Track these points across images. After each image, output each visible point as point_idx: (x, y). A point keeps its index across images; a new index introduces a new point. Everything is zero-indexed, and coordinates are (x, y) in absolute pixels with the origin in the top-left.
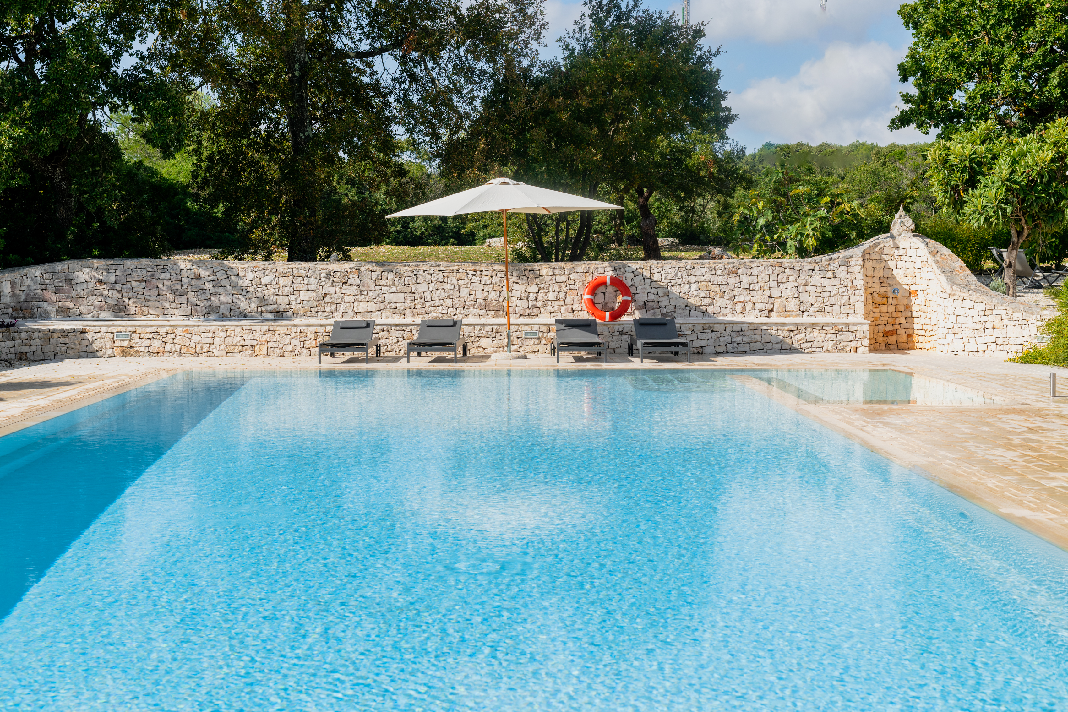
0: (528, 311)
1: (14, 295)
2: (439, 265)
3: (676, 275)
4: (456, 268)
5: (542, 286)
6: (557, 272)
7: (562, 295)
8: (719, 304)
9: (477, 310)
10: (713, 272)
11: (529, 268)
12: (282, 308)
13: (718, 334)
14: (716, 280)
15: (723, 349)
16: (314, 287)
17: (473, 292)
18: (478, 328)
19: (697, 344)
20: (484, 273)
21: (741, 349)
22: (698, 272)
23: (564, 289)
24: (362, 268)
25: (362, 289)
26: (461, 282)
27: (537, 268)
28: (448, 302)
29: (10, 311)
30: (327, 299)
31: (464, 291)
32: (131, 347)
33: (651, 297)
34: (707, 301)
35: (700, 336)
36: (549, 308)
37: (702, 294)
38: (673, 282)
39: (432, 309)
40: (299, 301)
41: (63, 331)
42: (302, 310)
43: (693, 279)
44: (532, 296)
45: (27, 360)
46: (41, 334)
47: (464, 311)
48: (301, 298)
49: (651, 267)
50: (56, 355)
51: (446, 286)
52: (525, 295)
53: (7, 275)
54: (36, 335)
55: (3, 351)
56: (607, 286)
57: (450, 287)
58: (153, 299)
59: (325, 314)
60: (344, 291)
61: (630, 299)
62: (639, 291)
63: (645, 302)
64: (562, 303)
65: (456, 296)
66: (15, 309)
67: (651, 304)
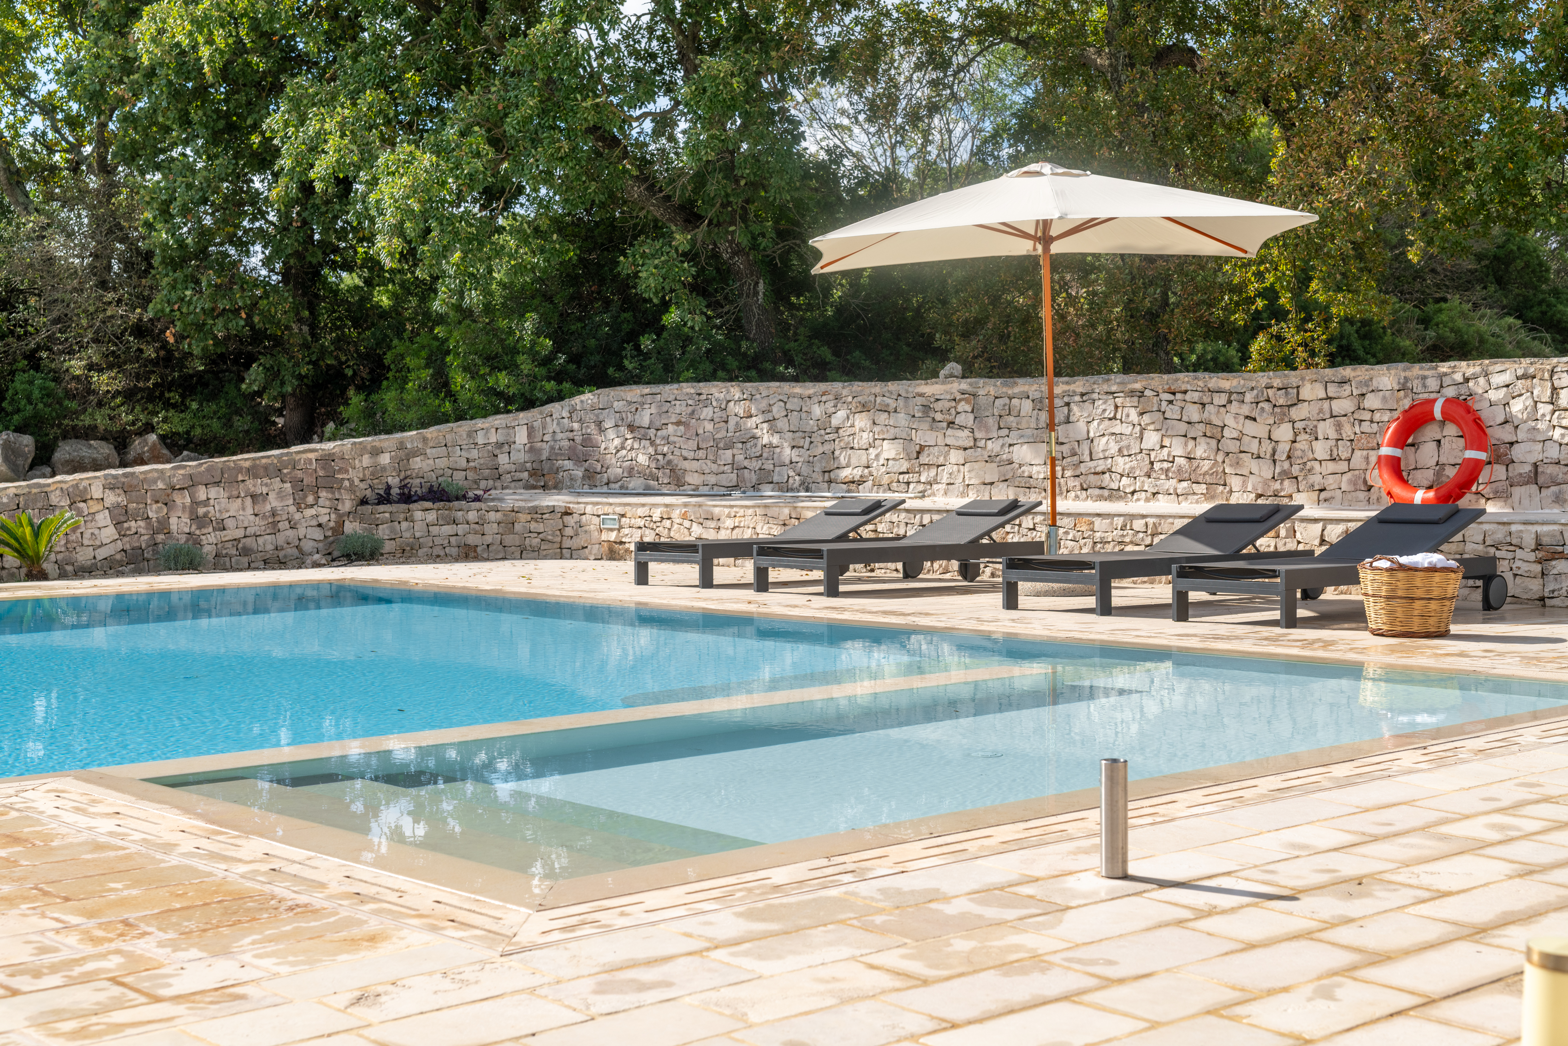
1: (532, 450)
2: (1108, 382)
4: (1138, 386)
5: (1301, 425)
6: (1332, 390)
7: (1343, 446)
9: (1173, 482)
11: (1277, 383)
12: (857, 474)
16: (902, 432)
17: (1167, 442)
18: (1119, 521)
20: (1189, 397)
23: (1348, 432)
24: (981, 392)
25: (978, 435)
26: (1147, 418)
27: (1294, 381)
28: (1122, 465)
29: (525, 475)
30: (924, 459)
31: (1152, 439)
32: (622, 543)
33: (1553, 452)
36: (1318, 480)
39: (1092, 478)
40: (882, 461)
41: (534, 510)
42: (885, 480)
44: (1283, 448)
45: (477, 558)
46: (499, 515)
47: (1148, 485)
48: (885, 455)
49: (1552, 373)
50: (524, 552)
51: (1118, 428)
52: (1267, 447)
53: (522, 415)
54: (492, 516)
55: (438, 541)
56: (1443, 423)
57: (1127, 429)
58: (691, 455)
59: (921, 487)
60: (949, 441)
61: (1482, 456)
62: (1521, 435)
63: (1535, 465)
64: (1343, 466)
65: (1135, 449)
66: (533, 473)
67: (1551, 470)
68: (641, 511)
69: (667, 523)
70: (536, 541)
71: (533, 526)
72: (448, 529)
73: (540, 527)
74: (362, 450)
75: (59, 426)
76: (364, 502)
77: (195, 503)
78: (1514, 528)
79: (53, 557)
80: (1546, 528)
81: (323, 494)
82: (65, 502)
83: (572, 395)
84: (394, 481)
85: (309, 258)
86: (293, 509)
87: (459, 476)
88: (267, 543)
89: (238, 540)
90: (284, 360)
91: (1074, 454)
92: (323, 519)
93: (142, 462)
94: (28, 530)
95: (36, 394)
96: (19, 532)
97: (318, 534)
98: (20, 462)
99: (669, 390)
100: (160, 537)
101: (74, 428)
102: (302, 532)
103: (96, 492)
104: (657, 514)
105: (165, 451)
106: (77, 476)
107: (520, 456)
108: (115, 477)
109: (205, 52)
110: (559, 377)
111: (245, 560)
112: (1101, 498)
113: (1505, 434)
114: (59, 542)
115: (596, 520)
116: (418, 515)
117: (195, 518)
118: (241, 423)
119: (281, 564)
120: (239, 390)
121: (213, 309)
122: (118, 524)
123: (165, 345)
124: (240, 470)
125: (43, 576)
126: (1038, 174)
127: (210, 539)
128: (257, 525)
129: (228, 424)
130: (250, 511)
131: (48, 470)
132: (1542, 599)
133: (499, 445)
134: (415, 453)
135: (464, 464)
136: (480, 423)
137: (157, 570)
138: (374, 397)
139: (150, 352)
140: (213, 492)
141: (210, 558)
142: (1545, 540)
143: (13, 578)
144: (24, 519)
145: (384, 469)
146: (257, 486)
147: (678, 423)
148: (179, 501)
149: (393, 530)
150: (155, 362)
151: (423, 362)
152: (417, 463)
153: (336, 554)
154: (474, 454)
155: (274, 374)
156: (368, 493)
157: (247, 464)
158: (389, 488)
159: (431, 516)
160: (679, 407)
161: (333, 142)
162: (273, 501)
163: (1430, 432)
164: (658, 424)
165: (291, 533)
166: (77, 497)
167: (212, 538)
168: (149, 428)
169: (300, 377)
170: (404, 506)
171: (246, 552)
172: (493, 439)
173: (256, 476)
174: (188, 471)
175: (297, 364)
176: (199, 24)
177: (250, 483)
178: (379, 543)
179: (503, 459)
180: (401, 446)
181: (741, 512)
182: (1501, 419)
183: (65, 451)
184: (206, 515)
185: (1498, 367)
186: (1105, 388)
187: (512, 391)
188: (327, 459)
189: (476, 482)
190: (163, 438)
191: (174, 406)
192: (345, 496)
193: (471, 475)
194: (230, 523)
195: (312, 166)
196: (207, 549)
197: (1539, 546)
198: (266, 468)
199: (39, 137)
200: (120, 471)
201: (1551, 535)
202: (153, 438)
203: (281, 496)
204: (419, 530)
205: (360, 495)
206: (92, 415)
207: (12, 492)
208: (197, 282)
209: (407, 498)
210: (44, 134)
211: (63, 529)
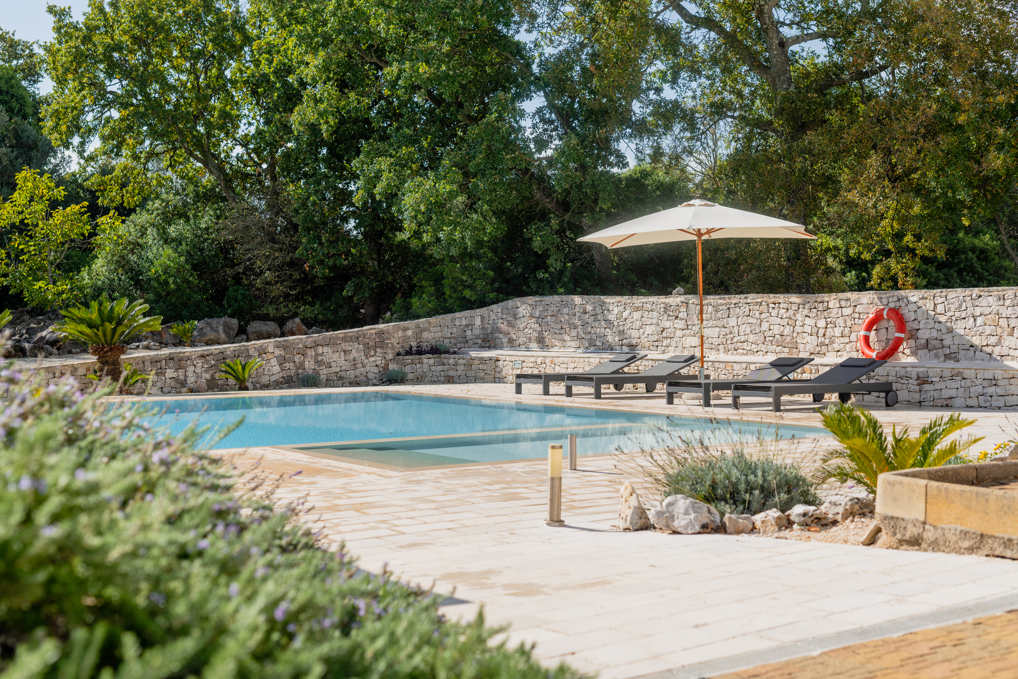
0: (818, 349)
1: (483, 328)
2: (746, 298)
3: (960, 306)
4: (759, 300)
5: (829, 320)
6: (843, 303)
7: (847, 330)
8: (1007, 343)
9: (774, 347)
10: (1001, 302)
11: (819, 300)
12: (634, 342)
13: (968, 383)
14: (1005, 312)
15: (973, 402)
16: (655, 321)
17: (772, 327)
18: (744, 365)
19: (946, 394)
20: (781, 306)
21: (995, 404)
22: (983, 302)
23: (849, 324)
24: (690, 302)
25: (689, 323)
26: (763, 316)
27: (826, 299)
28: (752, 338)
29: (480, 341)
30: (664, 334)
31: (765, 326)
33: (935, 334)
34: (993, 340)
35: (949, 383)
36: (836, 346)
37: (988, 330)
38: (957, 314)
39: (739, 344)
40: (646, 336)
41: (481, 359)
42: (647, 345)
43: (978, 311)
44: (821, 332)
45: (453, 383)
46: (464, 361)
47: (763, 348)
48: (647, 333)
49: (934, 297)
50: (476, 380)
51: (751, 320)
52: (815, 330)
53: (478, 310)
54: (461, 361)
55: (434, 374)
56: (888, 320)
57: (753, 321)
58: (558, 332)
59: (663, 348)
60: (676, 326)
61: (902, 335)
62: (922, 326)
63: (927, 340)
64: (847, 340)
65: (758, 331)
66: (484, 340)
67: (934, 342)
68: (532, 359)
69: (544, 365)
70: (482, 374)
71: (481, 366)
72: (440, 368)
73: (485, 367)
74: (398, 328)
75: (251, 313)
76: (399, 354)
77: (317, 355)
78: (908, 369)
79: (250, 380)
80: (921, 370)
81: (378, 350)
82: (256, 354)
83: (503, 300)
84: (414, 344)
85: (376, 228)
86: (363, 358)
87: (447, 341)
88: (351, 374)
89: (337, 373)
90: (364, 280)
91: (731, 333)
92: (378, 363)
93: (293, 334)
94: (240, 367)
95: (240, 297)
96: (236, 368)
97: (376, 370)
98: (231, 332)
99: (548, 299)
100: (300, 371)
101: (258, 315)
102: (368, 369)
103: (271, 349)
104: (539, 361)
105: (304, 327)
106: (262, 341)
107: (477, 332)
108: (279, 342)
109: (324, 127)
110: (498, 291)
111: (340, 382)
112: (743, 354)
113: (915, 325)
114: (253, 372)
115: (511, 364)
116: (425, 361)
117: (317, 362)
118: (343, 313)
119: (358, 384)
120: (341, 295)
121: (328, 253)
122: (280, 364)
123: (304, 272)
124: (338, 338)
125: (246, 389)
126: (694, 205)
127: (324, 372)
128: (346, 365)
129: (335, 312)
130: (343, 358)
131: (244, 337)
132: (920, 402)
133: (467, 326)
134: (425, 330)
135: (449, 335)
136: (457, 315)
137: (299, 387)
138: (408, 300)
139: (296, 276)
140: (326, 349)
141: (324, 381)
142: (921, 375)
143: (232, 389)
144: (238, 362)
145: (409, 338)
146: (346, 346)
147: (552, 316)
148: (309, 354)
149: (412, 368)
150: (299, 281)
151: (431, 283)
152: (426, 335)
153: (385, 380)
154: (454, 330)
155: (358, 288)
156: (401, 350)
157: (342, 336)
158: (411, 347)
159: (432, 361)
160: (553, 308)
161: (385, 175)
162: (354, 354)
163: (884, 324)
164: (543, 316)
165: (362, 369)
166: (262, 352)
167: (325, 372)
168: (296, 315)
169: (372, 289)
170: (418, 356)
171: (341, 378)
172: (464, 323)
173: (346, 342)
174: (314, 339)
175: (370, 282)
176: (321, 115)
177: (343, 345)
178: (405, 374)
179: (469, 333)
180: (418, 326)
181: (578, 360)
182: (913, 318)
183: (255, 326)
184: (322, 360)
185: (912, 294)
186: (745, 301)
187: (473, 299)
188: (380, 333)
189: (455, 344)
190: (303, 320)
191: (309, 303)
192: (390, 351)
193: (453, 341)
194: (333, 364)
195: (375, 187)
196: (322, 377)
197: (918, 378)
198: (351, 337)
199: (239, 158)
200: (282, 339)
201: (923, 373)
202: (297, 320)
203: (358, 351)
204: (425, 368)
205: (397, 351)
206: (267, 308)
207: (232, 349)
208: (320, 239)
209: (420, 352)
210: (242, 157)
211: (256, 367)
